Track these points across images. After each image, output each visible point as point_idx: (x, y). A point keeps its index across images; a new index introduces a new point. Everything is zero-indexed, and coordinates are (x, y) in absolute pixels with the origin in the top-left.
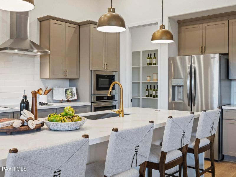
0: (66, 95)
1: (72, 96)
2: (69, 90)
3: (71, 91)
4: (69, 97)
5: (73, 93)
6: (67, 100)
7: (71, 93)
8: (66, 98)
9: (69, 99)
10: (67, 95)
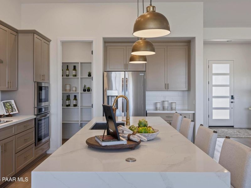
0: (5, 109)
1: (12, 109)
2: (8, 104)
3: (10, 104)
4: (10, 111)
5: (13, 106)
6: (8, 114)
7: (10, 107)
8: (7, 113)
9: (10, 113)
10: (7, 109)
